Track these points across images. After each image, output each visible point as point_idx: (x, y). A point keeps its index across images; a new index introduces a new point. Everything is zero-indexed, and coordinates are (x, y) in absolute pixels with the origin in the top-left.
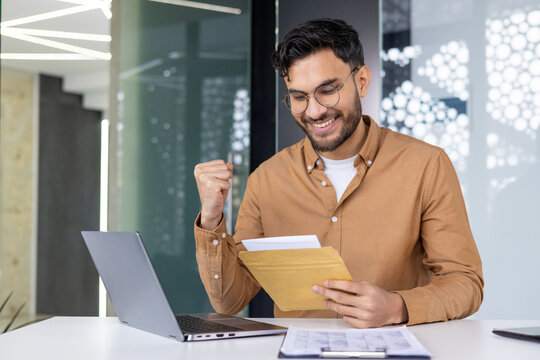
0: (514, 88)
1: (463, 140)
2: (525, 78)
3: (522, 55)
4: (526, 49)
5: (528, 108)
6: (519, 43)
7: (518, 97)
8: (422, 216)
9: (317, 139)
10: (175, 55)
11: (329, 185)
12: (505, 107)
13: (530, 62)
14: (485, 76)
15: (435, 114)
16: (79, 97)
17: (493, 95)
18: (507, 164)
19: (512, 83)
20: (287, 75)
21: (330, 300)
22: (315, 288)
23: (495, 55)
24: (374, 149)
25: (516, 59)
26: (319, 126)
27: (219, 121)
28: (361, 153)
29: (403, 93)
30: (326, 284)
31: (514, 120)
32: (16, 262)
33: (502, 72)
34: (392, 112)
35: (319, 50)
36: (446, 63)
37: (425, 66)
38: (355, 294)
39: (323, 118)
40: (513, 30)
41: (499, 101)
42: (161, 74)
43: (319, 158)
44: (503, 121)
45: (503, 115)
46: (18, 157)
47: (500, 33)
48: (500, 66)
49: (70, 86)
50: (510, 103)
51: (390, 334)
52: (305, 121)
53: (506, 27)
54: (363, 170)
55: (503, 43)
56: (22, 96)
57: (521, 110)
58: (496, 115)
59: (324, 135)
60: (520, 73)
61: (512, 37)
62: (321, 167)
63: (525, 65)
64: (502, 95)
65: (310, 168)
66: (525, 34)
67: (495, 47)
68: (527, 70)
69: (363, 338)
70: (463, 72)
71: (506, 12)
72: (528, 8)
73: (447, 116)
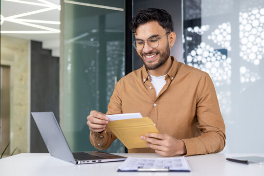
0: (253, 45)
1: (229, 70)
2: (258, 40)
3: (257, 29)
4: (259, 26)
5: (260, 54)
6: (256, 23)
7: (255, 49)
8: (197, 105)
9: (147, 64)
10: (94, 31)
11: (153, 88)
12: (249, 54)
13: (261, 32)
14: (239, 39)
15: (216, 57)
16: (50, 51)
17: (244, 48)
18: (250, 81)
19: (253, 43)
20: (136, 32)
21: (149, 143)
22: (142, 137)
23: (244, 29)
24: (175, 72)
25: (254, 31)
26: (149, 57)
27: (117, 62)
28: (168, 73)
29: (201, 48)
30: (147, 135)
31: (253, 60)
32: (20, 129)
33: (247, 37)
34: (196, 57)
35: (151, 21)
36: (221, 33)
37: (211, 35)
38: (160, 139)
39: (150, 53)
40: (253, 17)
41: (246, 51)
42: (90, 40)
43: (149, 75)
44: (248, 60)
45: (248, 57)
46: (21, 79)
47: (247, 19)
48: (247, 34)
49: (45, 46)
50: (252, 52)
51: (176, 160)
52: (142, 55)
53: (249, 16)
54: (169, 82)
55: (248, 23)
56: (23, 51)
57: (257, 55)
58: (245, 58)
59: (151, 62)
60: (256, 38)
61: (252, 21)
62: (149, 80)
63: (259, 34)
64: (248, 48)
65: (144, 80)
66: (258, 19)
67: (244, 26)
68: (259, 36)
69: (162, 162)
70: (229, 38)
71: (250, 9)
72: (260, 7)
73: (221, 59)
